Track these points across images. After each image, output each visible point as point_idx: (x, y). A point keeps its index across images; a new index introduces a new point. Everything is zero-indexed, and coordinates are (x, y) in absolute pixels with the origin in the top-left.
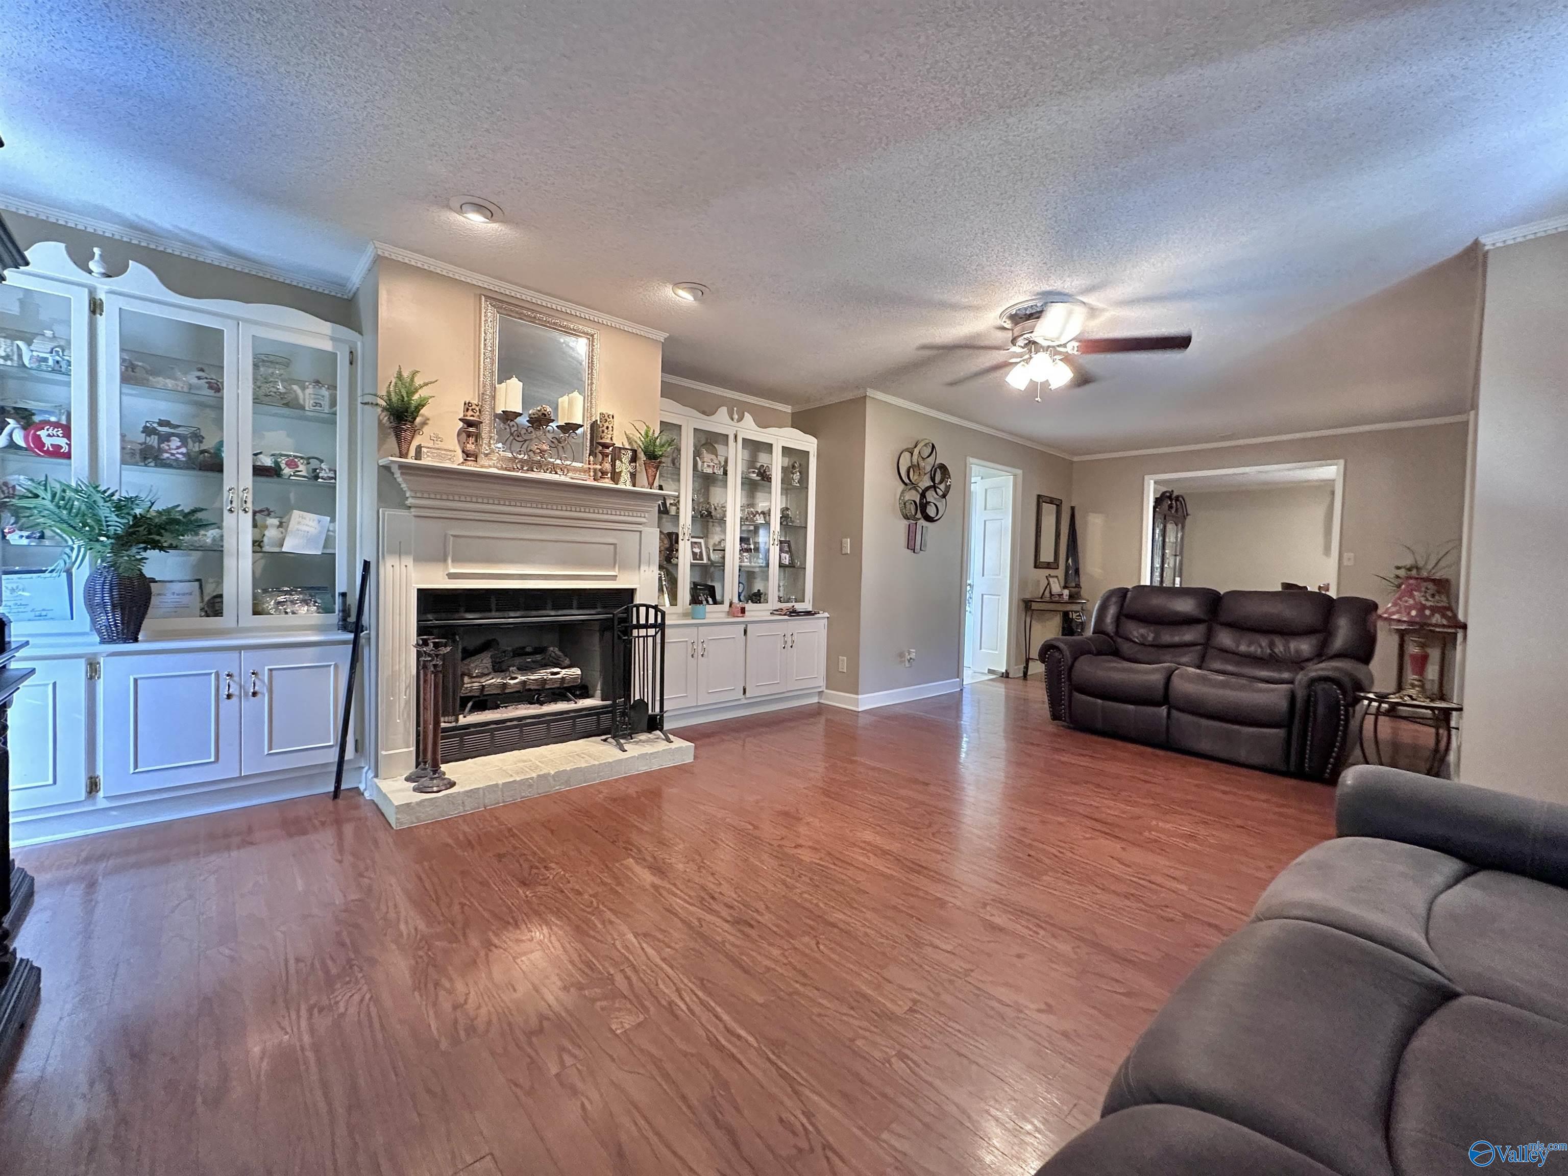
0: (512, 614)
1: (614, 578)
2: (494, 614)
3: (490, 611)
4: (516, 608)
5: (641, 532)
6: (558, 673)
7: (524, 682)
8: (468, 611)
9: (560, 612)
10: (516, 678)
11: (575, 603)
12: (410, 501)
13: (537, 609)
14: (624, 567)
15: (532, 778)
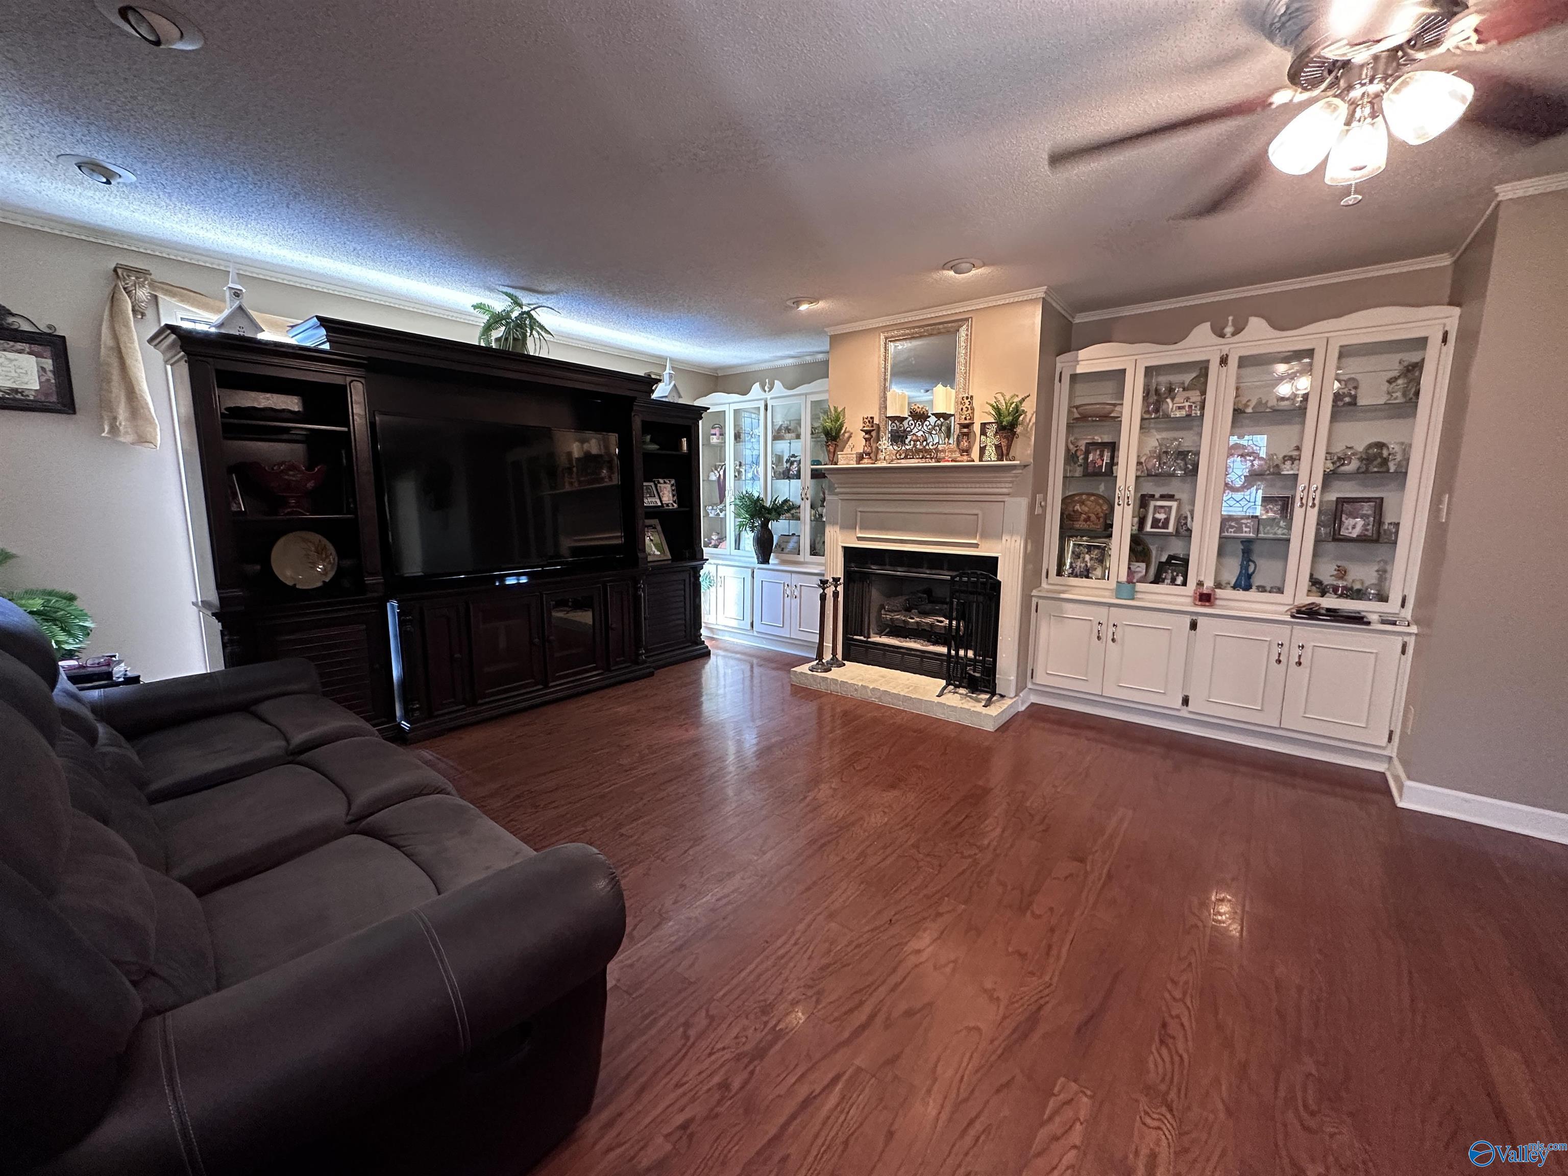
0: (899, 569)
1: (976, 546)
2: (888, 567)
3: (885, 565)
4: (901, 565)
5: (1004, 502)
6: (942, 622)
7: (917, 623)
8: (872, 564)
9: (934, 572)
10: (913, 619)
11: (946, 566)
12: (838, 490)
13: (916, 567)
14: (984, 536)
15: (858, 685)
